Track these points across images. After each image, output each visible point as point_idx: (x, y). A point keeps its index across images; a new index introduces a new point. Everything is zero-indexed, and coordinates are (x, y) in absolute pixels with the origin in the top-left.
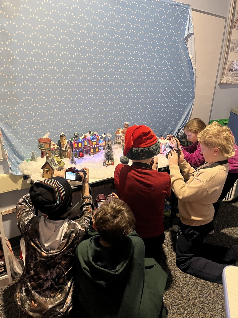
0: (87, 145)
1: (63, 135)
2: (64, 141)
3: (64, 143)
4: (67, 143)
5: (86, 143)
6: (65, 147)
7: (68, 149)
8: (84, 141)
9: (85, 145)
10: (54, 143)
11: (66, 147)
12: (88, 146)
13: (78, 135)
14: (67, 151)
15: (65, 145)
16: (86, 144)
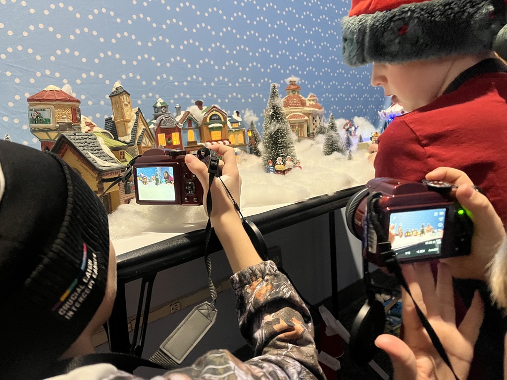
0: (196, 142)
1: (121, 91)
2: (125, 109)
3: (127, 117)
4: (135, 116)
5: (191, 136)
6: (129, 131)
7: (141, 137)
8: (187, 126)
9: (190, 140)
10: (89, 120)
11: (135, 130)
12: (199, 144)
13: (165, 106)
14: (139, 144)
15: (131, 125)
16: (193, 140)
